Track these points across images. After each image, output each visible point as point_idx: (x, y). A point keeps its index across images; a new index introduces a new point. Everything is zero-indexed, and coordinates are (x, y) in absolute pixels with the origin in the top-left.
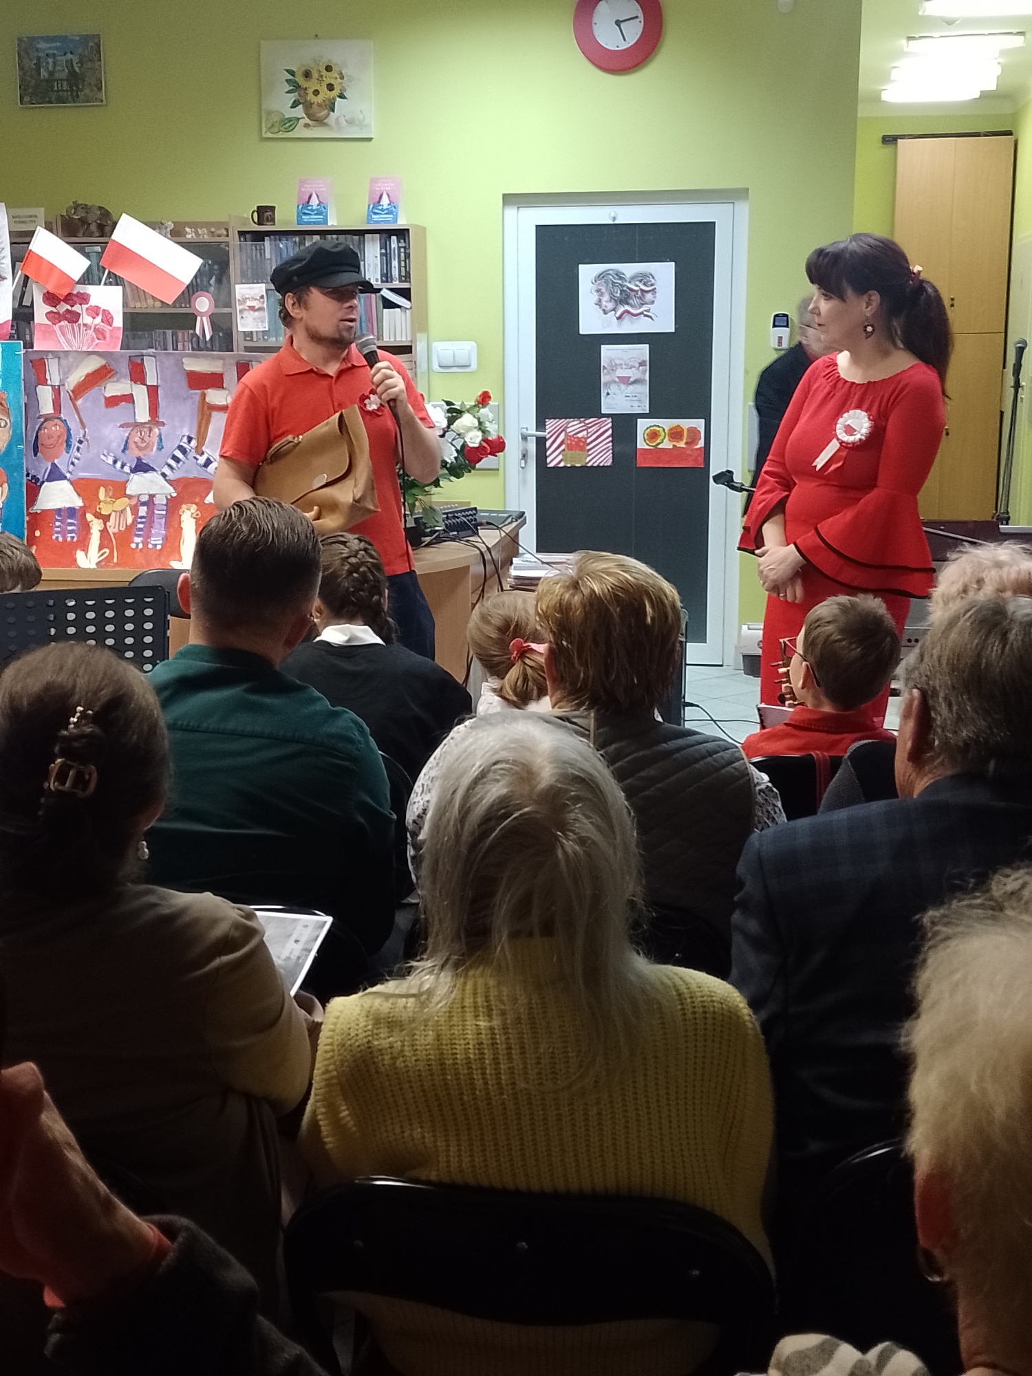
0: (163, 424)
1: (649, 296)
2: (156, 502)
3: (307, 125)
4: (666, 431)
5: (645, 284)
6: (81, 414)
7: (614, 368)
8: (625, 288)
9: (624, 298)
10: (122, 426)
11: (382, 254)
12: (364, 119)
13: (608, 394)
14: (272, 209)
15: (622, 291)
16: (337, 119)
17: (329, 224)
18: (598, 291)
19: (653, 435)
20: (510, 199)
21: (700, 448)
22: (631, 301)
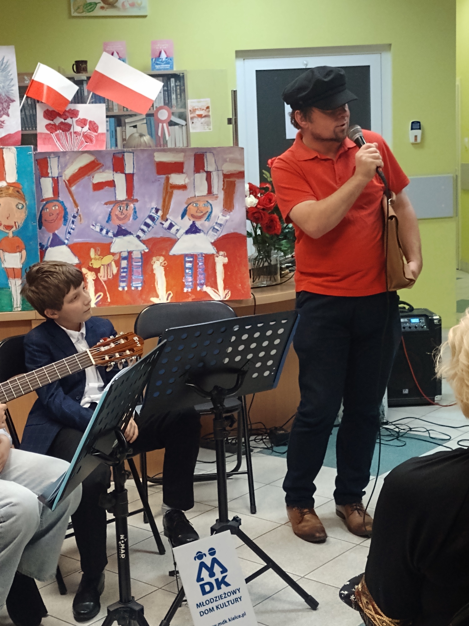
0: (137, 201)
2: (134, 257)
3: (102, 8)
6: (75, 197)
10: (106, 204)
11: (165, 91)
12: (142, 3)
14: (85, 62)
16: (122, 4)
20: (239, 54)
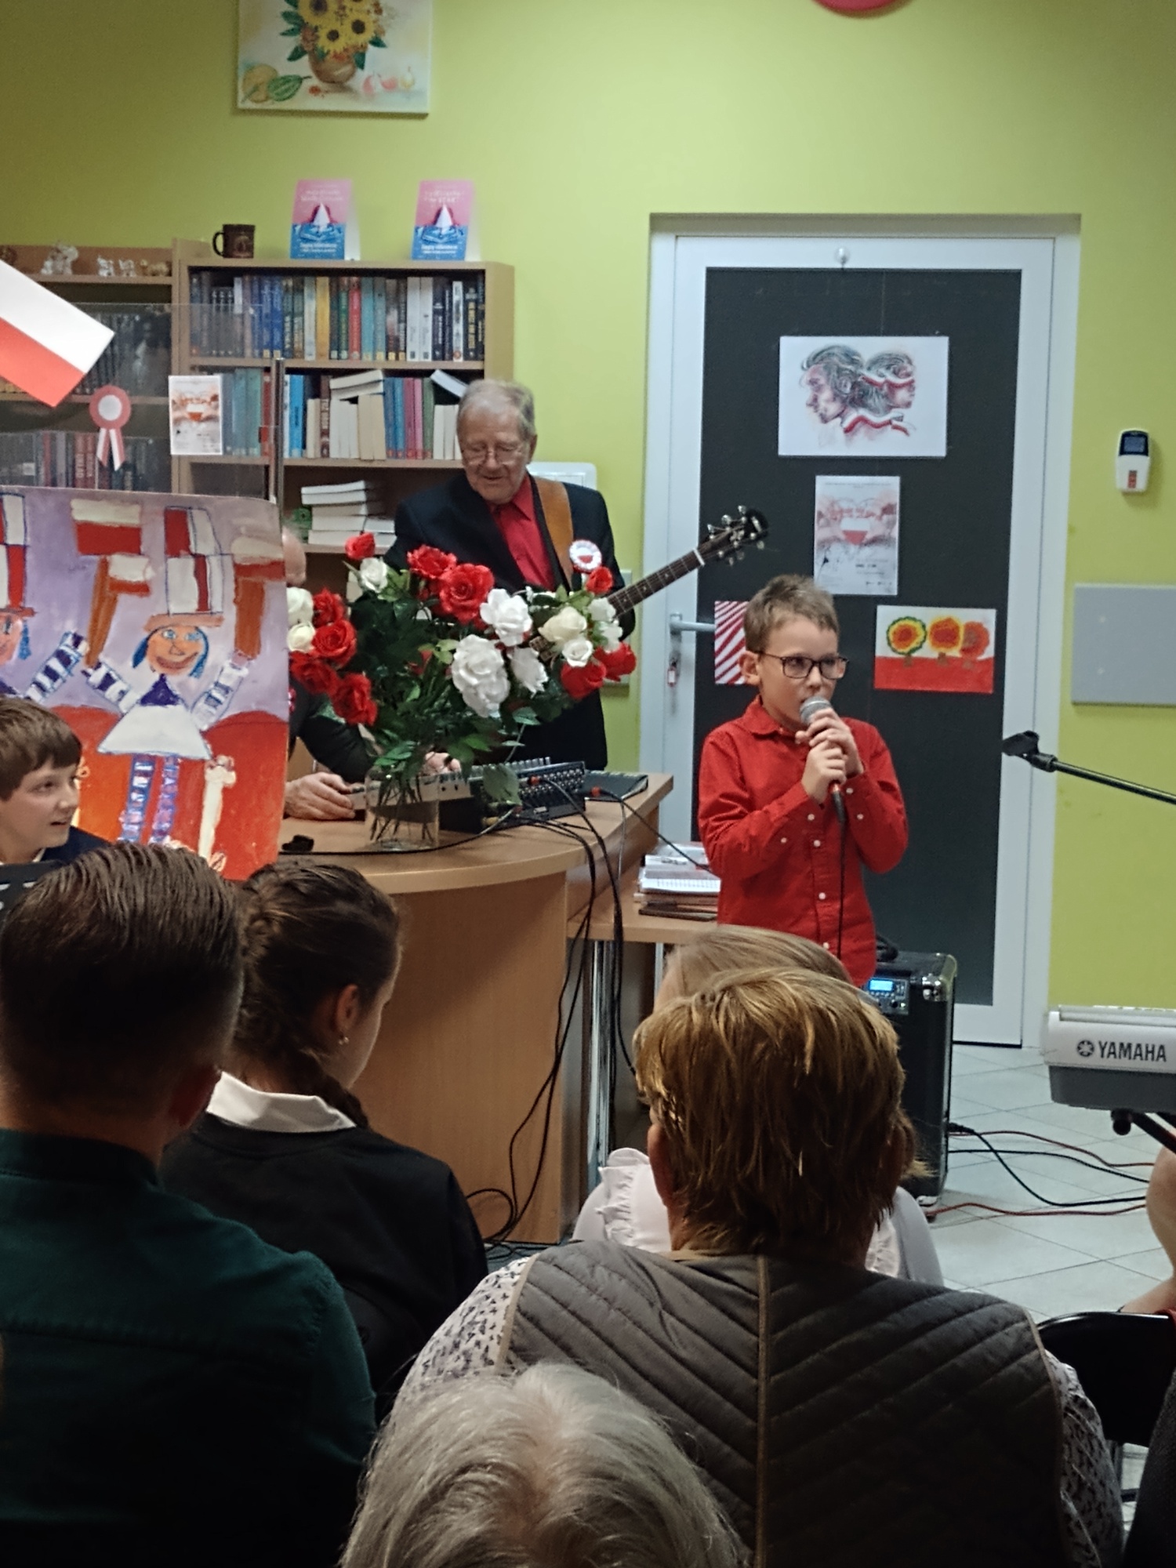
0: (32, 612)
1: (902, 395)
3: (315, 90)
4: (928, 628)
5: (896, 373)
7: (837, 515)
8: (859, 379)
9: (858, 395)
11: (436, 312)
12: (413, 82)
13: (826, 561)
14: (249, 230)
15: (854, 385)
16: (367, 82)
17: (347, 258)
18: (813, 382)
19: (904, 635)
20: (660, 223)
21: (987, 661)
22: (870, 402)
